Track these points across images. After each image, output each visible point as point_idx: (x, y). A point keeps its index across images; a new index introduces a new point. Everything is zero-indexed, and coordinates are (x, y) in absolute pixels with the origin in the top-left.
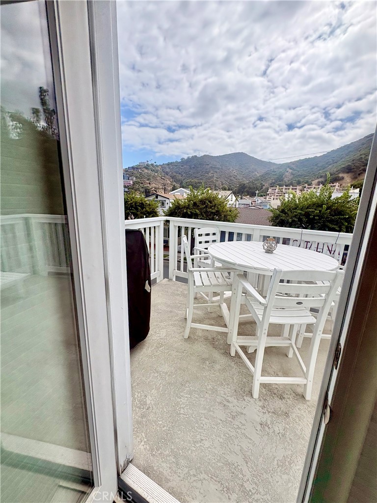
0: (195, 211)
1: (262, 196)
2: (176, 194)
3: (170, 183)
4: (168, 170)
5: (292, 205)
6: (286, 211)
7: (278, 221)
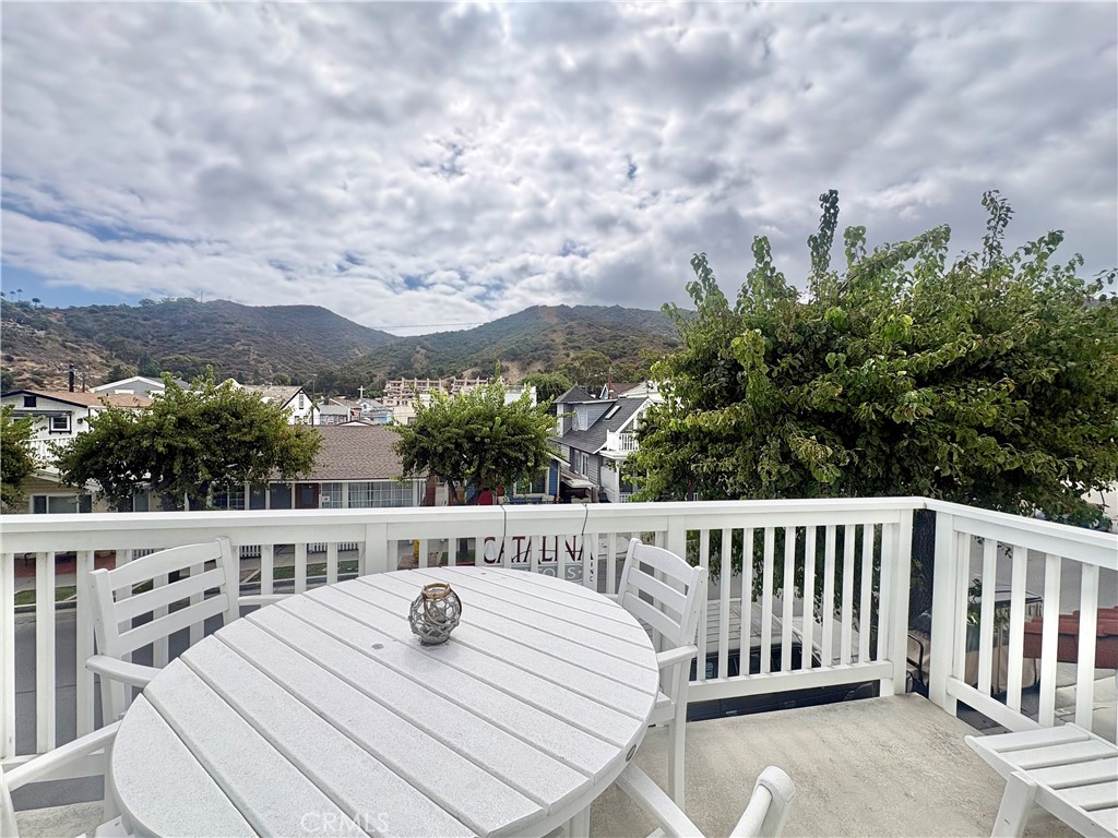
0: (187, 443)
1: (373, 398)
2: (117, 392)
3: (99, 360)
4: (90, 324)
5: (439, 417)
6: (429, 429)
7: (415, 450)
